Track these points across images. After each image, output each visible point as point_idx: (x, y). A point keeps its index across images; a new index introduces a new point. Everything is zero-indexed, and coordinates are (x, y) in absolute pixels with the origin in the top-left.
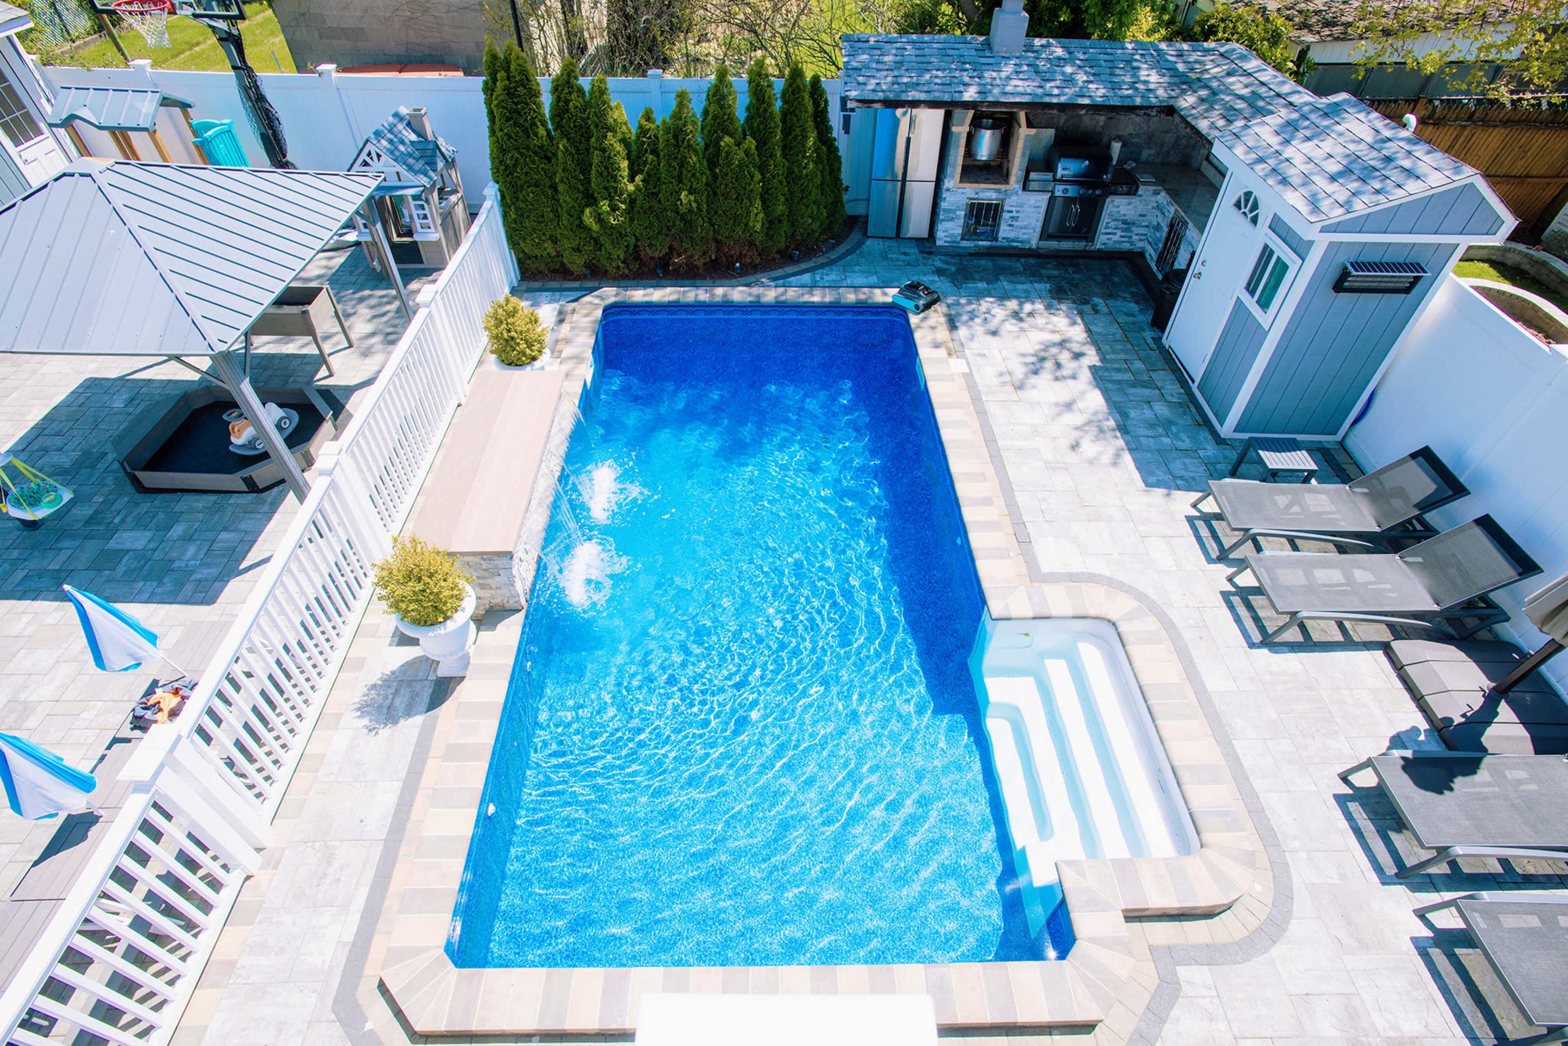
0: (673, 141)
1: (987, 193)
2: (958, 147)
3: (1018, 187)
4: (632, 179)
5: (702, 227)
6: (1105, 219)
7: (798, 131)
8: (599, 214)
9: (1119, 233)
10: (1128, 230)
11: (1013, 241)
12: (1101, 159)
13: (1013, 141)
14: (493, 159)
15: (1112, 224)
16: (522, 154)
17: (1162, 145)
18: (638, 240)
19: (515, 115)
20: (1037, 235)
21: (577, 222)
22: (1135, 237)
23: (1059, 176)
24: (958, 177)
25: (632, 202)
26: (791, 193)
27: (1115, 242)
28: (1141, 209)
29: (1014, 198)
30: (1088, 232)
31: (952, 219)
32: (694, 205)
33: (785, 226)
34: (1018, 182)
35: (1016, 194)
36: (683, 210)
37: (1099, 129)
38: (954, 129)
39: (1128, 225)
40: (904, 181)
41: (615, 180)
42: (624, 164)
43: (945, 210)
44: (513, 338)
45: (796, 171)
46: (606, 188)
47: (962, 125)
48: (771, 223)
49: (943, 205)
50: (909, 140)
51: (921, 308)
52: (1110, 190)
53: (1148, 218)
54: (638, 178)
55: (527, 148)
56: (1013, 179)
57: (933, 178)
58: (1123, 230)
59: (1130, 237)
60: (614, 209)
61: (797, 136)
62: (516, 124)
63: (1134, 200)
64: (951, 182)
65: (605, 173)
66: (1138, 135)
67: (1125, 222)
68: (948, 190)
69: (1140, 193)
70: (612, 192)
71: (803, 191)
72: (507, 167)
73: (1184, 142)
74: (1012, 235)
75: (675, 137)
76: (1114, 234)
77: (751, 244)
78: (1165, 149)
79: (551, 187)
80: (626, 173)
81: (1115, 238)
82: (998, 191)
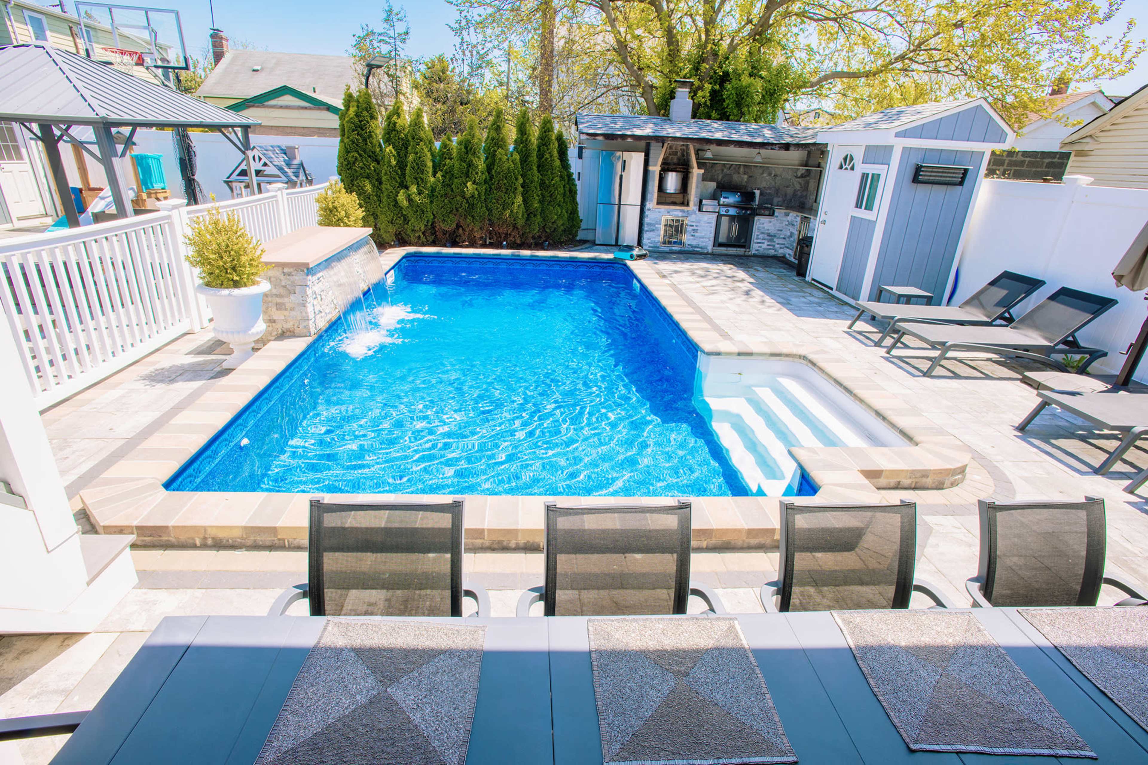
0: (463, 150)
1: (675, 212)
2: (654, 181)
3: (696, 208)
4: (434, 175)
5: (480, 210)
6: (755, 233)
7: (548, 156)
8: (409, 196)
9: (766, 243)
10: (771, 240)
11: (695, 247)
12: (748, 196)
13: (690, 182)
14: (340, 157)
15: (761, 236)
16: (360, 155)
17: (786, 195)
18: (435, 217)
19: (359, 129)
20: (711, 243)
21: (393, 203)
22: (777, 246)
23: (721, 203)
24: (655, 201)
25: (433, 190)
26: (543, 197)
27: (764, 249)
28: (778, 226)
29: (694, 216)
30: (746, 242)
31: (653, 230)
32: (476, 193)
33: (539, 219)
34: (695, 205)
35: (695, 213)
36: (468, 195)
37: (744, 184)
38: (651, 168)
39: (771, 237)
40: (620, 205)
41: (422, 172)
42: (430, 164)
43: (648, 224)
44: (335, 208)
45: (547, 182)
46: (416, 179)
47: (655, 165)
48: (529, 214)
49: (646, 220)
50: (621, 176)
51: (635, 257)
52: (755, 213)
53: (784, 232)
54: (439, 175)
55: (364, 151)
56: (691, 203)
57: (639, 203)
58: (769, 241)
59: (774, 246)
60: (420, 193)
61: (547, 159)
62: (358, 134)
63: (773, 219)
64: (651, 204)
65: (416, 167)
66: (770, 188)
67: (769, 235)
68: (649, 210)
69: (776, 214)
70: (419, 181)
71: (551, 196)
72: (349, 163)
73: (799, 193)
74: (694, 243)
75: (466, 148)
76: (763, 243)
77: (515, 227)
78: (788, 197)
79: (377, 180)
80: (431, 170)
81: (764, 246)
82: (683, 211)
